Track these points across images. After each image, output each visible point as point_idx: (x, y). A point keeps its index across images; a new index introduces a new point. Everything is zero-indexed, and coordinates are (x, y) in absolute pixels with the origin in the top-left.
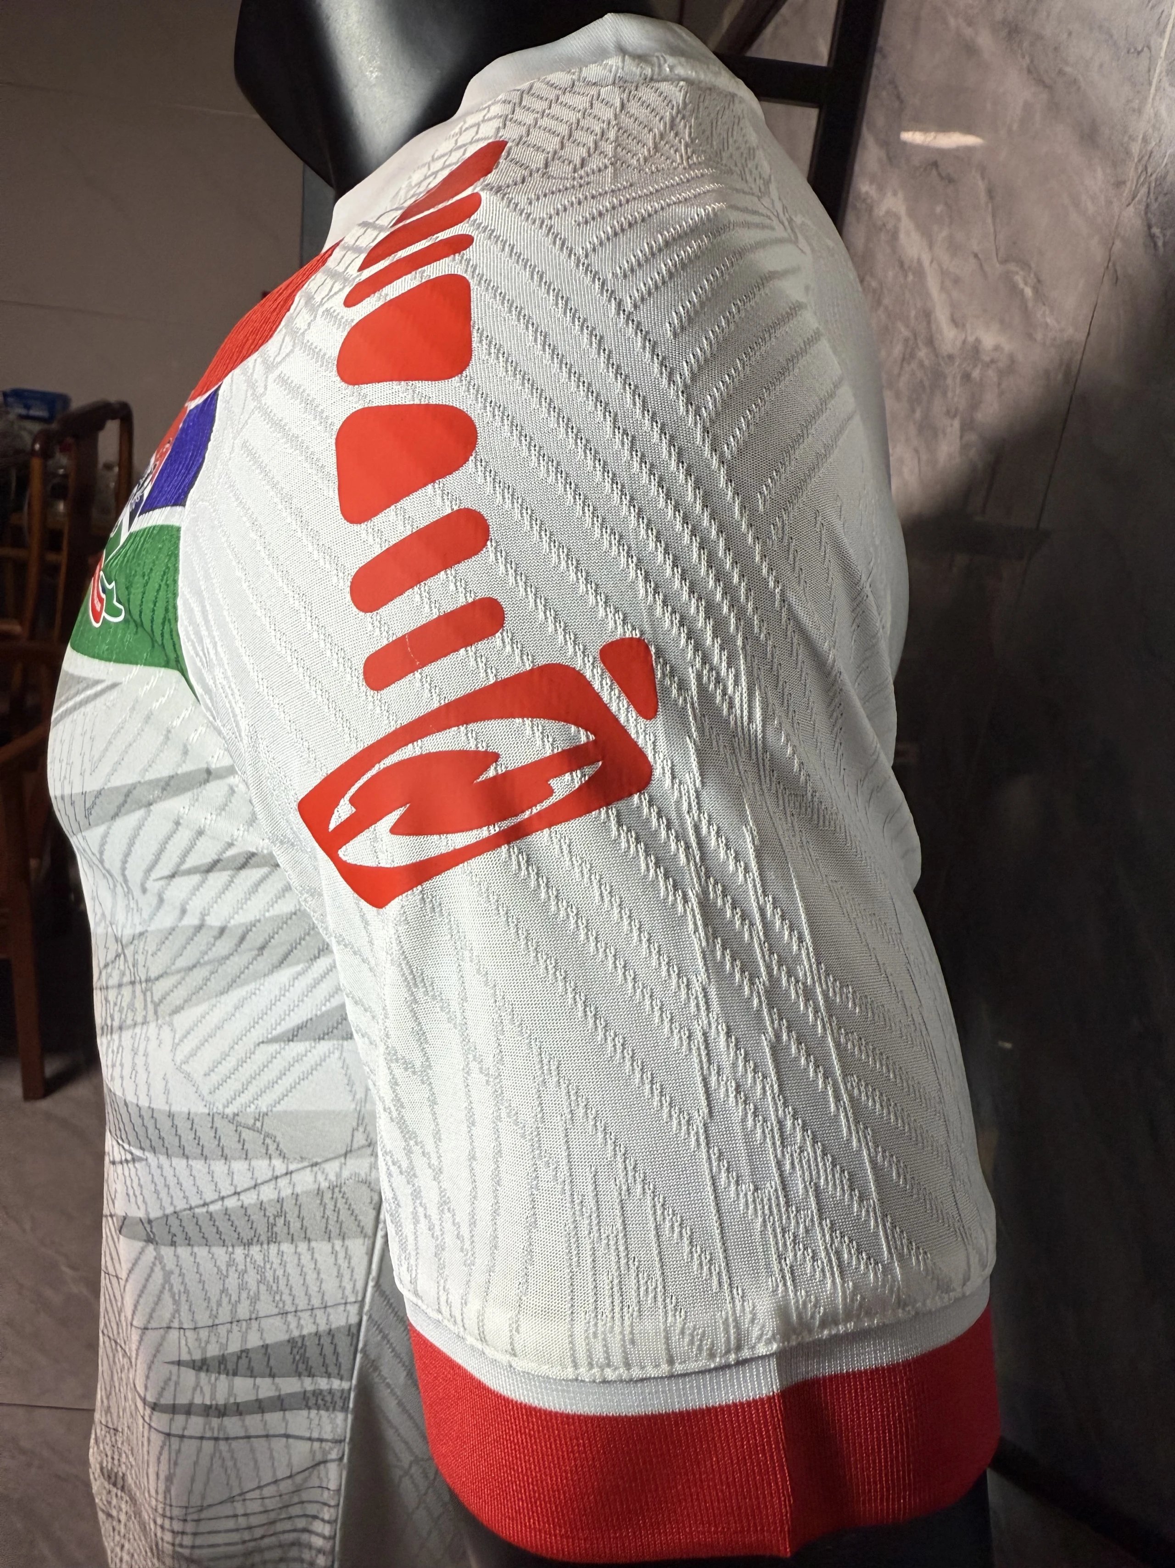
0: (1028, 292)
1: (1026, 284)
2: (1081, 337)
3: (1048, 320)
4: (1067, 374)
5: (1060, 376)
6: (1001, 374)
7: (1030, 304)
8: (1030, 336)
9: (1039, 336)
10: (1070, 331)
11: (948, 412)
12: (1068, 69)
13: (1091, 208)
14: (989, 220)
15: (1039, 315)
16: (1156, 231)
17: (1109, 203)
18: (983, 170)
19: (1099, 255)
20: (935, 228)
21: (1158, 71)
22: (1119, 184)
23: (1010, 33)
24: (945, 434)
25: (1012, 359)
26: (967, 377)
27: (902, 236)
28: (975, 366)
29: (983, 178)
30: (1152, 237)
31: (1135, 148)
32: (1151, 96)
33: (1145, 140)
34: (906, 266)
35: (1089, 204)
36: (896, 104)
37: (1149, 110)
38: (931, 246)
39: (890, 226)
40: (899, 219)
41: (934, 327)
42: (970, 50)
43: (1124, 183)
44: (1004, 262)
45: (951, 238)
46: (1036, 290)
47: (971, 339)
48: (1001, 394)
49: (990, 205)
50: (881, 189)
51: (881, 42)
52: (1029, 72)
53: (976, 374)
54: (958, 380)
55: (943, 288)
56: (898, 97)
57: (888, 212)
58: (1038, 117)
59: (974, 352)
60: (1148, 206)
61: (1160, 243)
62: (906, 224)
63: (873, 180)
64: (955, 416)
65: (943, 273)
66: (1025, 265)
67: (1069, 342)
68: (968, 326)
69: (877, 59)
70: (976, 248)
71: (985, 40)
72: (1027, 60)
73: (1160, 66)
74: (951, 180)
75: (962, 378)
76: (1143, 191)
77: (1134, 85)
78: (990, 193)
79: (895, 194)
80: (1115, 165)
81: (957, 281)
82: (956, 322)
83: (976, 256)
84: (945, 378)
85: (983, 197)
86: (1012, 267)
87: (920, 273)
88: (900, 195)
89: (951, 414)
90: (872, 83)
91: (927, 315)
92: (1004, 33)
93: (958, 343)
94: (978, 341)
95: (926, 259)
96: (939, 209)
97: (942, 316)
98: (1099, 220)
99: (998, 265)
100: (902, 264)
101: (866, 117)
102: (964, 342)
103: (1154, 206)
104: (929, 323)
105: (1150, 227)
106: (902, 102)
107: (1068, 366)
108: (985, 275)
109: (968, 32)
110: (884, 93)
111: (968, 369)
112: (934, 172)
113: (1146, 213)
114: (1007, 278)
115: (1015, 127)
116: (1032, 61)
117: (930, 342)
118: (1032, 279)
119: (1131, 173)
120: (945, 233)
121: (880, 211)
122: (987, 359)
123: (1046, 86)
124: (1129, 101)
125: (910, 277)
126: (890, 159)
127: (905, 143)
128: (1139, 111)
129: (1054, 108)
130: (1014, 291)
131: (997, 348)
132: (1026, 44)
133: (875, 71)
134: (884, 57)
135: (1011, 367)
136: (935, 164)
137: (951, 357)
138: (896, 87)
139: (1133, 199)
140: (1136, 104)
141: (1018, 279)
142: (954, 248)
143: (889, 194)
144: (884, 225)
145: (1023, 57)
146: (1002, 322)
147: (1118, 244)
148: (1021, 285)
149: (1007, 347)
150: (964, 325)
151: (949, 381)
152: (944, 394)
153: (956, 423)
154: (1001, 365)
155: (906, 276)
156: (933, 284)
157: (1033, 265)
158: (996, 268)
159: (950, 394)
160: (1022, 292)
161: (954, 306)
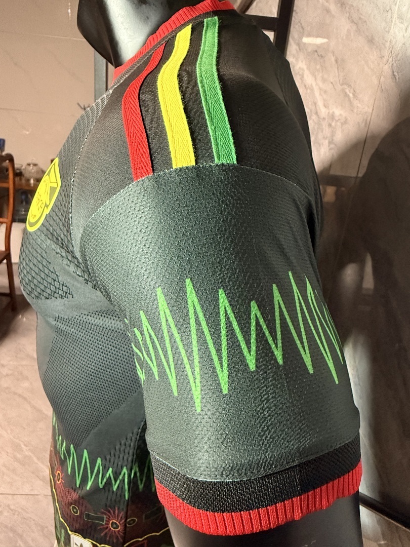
0: (351, 95)
1: (350, 92)
2: (370, 110)
3: (359, 105)
4: (366, 123)
5: (363, 124)
6: (342, 124)
7: (352, 100)
8: (352, 110)
9: (355, 111)
10: (366, 108)
11: (324, 138)
12: (362, 17)
13: (372, 67)
14: (336, 70)
15: (355, 103)
16: (395, 73)
17: (379, 64)
18: (333, 53)
19: (376, 82)
20: (317, 73)
21: (394, 18)
22: (382, 57)
23: (342, 5)
24: (323, 145)
25: (346, 119)
26: (330, 125)
27: (305, 77)
28: (333, 121)
29: (333, 55)
30: (394, 75)
31: (388, 45)
32: (392, 27)
33: (390, 42)
34: (307, 87)
35: (371, 64)
36: (301, 30)
37: (392, 31)
38: (316, 79)
39: (300, 73)
40: (303, 70)
41: (318, 108)
42: (328, 11)
43: (384, 57)
44: (342, 85)
45: (322, 77)
46: (354, 95)
47: (331, 112)
48: (343, 131)
49: (336, 66)
50: (297, 60)
51: (295, 8)
52: (349, 18)
53: (333, 124)
54: (327, 126)
55: (320, 94)
56: (302, 27)
57: (300, 68)
58: (352, 34)
59: (332, 117)
60: (392, 65)
61: (397, 78)
62: (307, 72)
63: (294, 57)
64: (326, 139)
65: (320, 89)
66: (350, 86)
67: (366, 113)
68: (330, 107)
69: (294, 14)
70: (332, 81)
71: (333, 7)
72: (348, 14)
73: (395, 16)
74: (322, 56)
75: (329, 125)
76: (391, 59)
77: (386, 22)
78: (336, 61)
79: (302, 62)
80: (380, 51)
81: (325, 92)
82: (325, 106)
83: (332, 83)
84: (322, 126)
85: (334, 62)
86: (345, 86)
87: (312, 90)
88: (304, 62)
89: (325, 138)
90: (292, 22)
91: (315, 104)
92: (339, 5)
93: (327, 113)
94: (333, 112)
95: (314, 84)
96: (318, 67)
97: (320, 104)
98: (375, 70)
99: (339, 86)
100: (305, 86)
101: (291, 35)
102: (329, 113)
103: (395, 65)
104: (316, 107)
105: (393, 72)
106: (303, 29)
107: (366, 120)
108: (335, 89)
109: (326, 4)
110: (297, 26)
111: (330, 122)
112: (316, 54)
113: (392, 67)
114: (343, 90)
115: (344, 38)
116: (350, 14)
117: (316, 113)
118: (352, 91)
119: (386, 53)
120: (320, 75)
121: (297, 67)
122: (337, 119)
123: (355, 23)
124: (384, 28)
125: (309, 91)
126: (300, 50)
127: (305, 44)
128: (388, 32)
129: (358, 31)
130: (346, 95)
131: (340, 115)
132: (347, 9)
133: (293, 19)
134: (297, 13)
135: (345, 122)
136: (316, 51)
137: (324, 119)
138: (301, 24)
139: (387, 62)
140: (387, 29)
141: (347, 91)
142: (324, 80)
143: (300, 62)
144: (299, 73)
145: (347, 13)
146: (342, 106)
147: (382, 78)
148: (348, 93)
149: (344, 114)
150: (328, 107)
151: (324, 126)
152: (322, 132)
153: (327, 141)
154: (342, 121)
155: (307, 90)
156: (317, 93)
157: (352, 86)
158: (339, 87)
159: (324, 131)
160: (349, 95)
161: (324, 100)
